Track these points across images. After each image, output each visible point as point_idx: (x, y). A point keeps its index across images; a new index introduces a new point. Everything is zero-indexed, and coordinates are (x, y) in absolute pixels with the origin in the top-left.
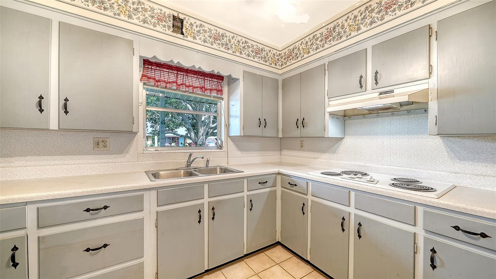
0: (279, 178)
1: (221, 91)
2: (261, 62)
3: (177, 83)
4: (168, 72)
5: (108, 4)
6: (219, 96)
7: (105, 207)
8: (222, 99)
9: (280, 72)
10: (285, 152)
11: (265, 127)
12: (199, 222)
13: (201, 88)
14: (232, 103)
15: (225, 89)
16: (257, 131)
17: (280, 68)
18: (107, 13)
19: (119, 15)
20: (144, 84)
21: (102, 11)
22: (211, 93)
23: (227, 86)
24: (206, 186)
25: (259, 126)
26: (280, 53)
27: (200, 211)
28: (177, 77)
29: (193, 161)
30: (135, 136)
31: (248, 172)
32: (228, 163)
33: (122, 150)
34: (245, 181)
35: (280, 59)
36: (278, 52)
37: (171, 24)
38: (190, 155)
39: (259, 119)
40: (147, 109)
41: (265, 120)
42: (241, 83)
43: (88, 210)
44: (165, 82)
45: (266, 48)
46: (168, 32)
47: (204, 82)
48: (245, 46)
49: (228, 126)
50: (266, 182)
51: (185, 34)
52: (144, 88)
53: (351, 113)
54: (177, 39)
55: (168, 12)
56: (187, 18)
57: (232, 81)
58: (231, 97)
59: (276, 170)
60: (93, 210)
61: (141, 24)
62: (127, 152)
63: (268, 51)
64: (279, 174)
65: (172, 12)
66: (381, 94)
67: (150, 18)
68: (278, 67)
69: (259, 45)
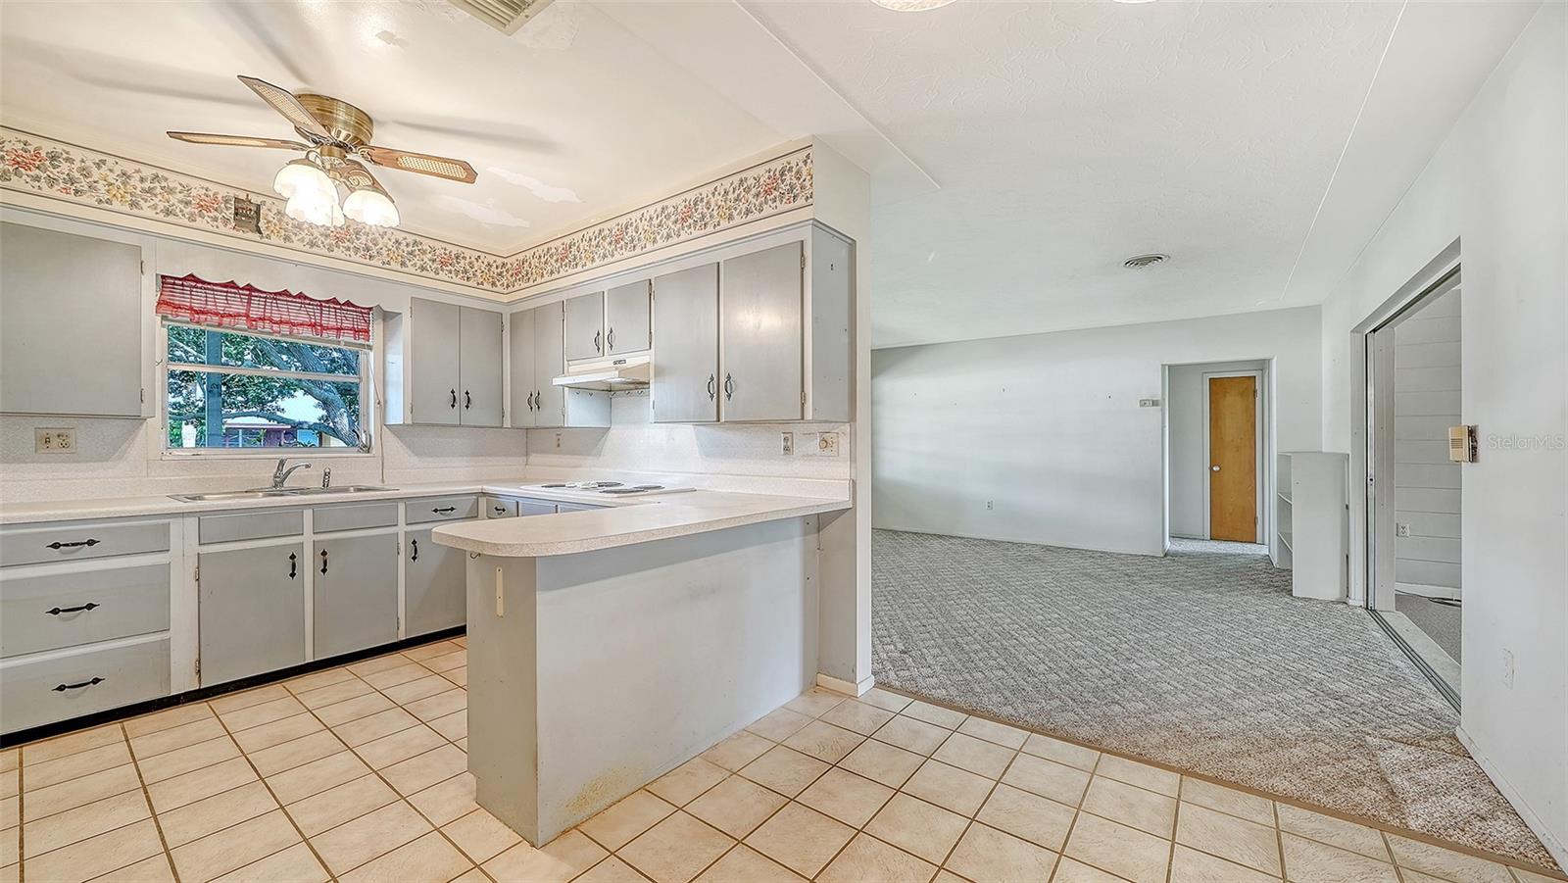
0: (483, 501)
1: (367, 331)
2: (456, 280)
3: (247, 316)
4: (227, 292)
5: (84, 183)
6: (362, 341)
7: (90, 543)
8: (370, 348)
9: (505, 299)
10: (534, 458)
11: (467, 407)
12: (293, 575)
13: (313, 325)
14: (390, 357)
15: (377, 329)
16: (450, 416)
17: (505, 291)
18: (82, 200)
19: (109, 202)
20: (164, 318)
21: (72, 197)
22: (338, 336)
23: (381, 321)
24: (308, 514)
25: (453, 406)
26: (505, 261)
27: (293, 557)
28: (249, 303)
29: (289, 472)
30: (141, 424)
31: (405, 491)
32: (383, 481)
33: (109, 453)
34: (401, 507)
35: (505, 273)
36: (500, 261)
37: (230, 213)
38: (282, 463)
39: (453, 392)
40: (172, 368)
41: (467, 393)
42: (406, 323)
43: (56, 545)
44: (216, 314)
45: (467, 253)
46: (222, 229)
47: (321, 313)
48: (413, 251)
49: (382, 405)
50: (452, 509)
51: (265, 233)
52: (163, 326)
53: (617, 387)
54: (247, 241)
55: (223, 192)
56: (269, 201)
57: (387, 316)
58: (389, 344)
59: (477, 488)
60: (64, 546)
61: (161, 216)
62: (120, 458)
63: (473, 259)
64: (484, 494)
65: (232, 193)
66: (615, 363)
67: (182, 206)
68: (500, 289)
69: (450, 248)
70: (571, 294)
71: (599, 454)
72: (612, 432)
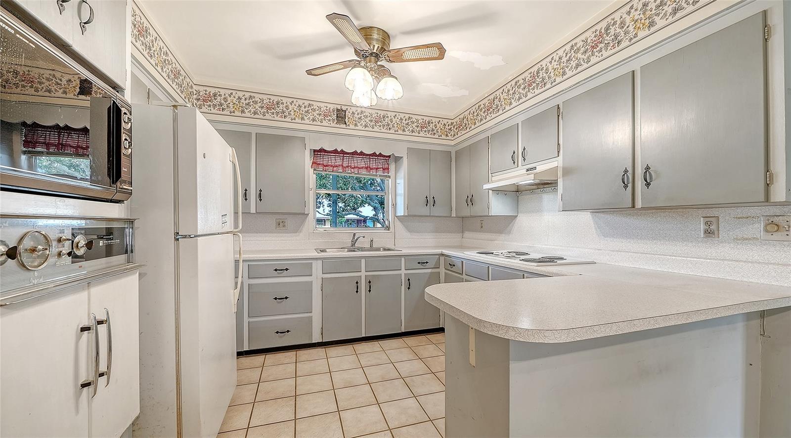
0: (442, 258)
1: (388, 169)
2: (428, 135)
3: (342, 166)
4: (335, 156)
5: (287, 112)
6: (386, 174)
7: (287, 269)
8: (389, 177)
9: (453, 143)
10: (467, 234)
11: (434, 205)
12: (357, 292)
13: (366, 168)
14: (398, 181)
15: (392, 167)
16: (425, 211)
17: (453, 139)
18: (286, 120)
19: (295, 119)
20: (315, 170)
21: (283, 119)
22: (376, 172)
23: (394, 163)
24: (363, 261)
25: (427, 205)
26: (453, 121)
27: (357, 283)
28: (343, 160)
29: (357, 239)
30: (307, 217)
31: (405, 251)
32: (395, 245)
33: (297, 230)
34: (403, 259)
35: (453, 128)
36: (450, 122)
37: (335, 117)
38: (354, 235)
39: (427, 197)
40: (317, 192)
41: (433, 198)
42: (405, 162)
43: (276, 270)
44: (332, 166)
45: (434, 120)
46: (333, 125)
47: (370, 163)
48: (408, 123)
49: (395, 206)
50: (427, 263)
51: (347, 124)
52: (314, 173)
53: (523, 189)
54: (341, 129)
55: (332, 107)
56: (349, 108)
57: (398, 159)
58: (398, 174)
59: (439, 251)
60: (279, 270)
61: (312, 122)
62: (301, 232)
63: (437, 122)
64: (442, 255)
65: (336, 106)
66: (528, 170)
67: (318, 116)
68: (450, 138)
69: (425, 118)
70: (494, 131)
71: (509, 232)
72: (518, 217)
